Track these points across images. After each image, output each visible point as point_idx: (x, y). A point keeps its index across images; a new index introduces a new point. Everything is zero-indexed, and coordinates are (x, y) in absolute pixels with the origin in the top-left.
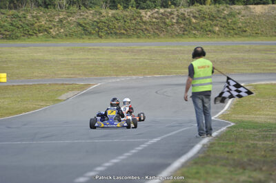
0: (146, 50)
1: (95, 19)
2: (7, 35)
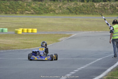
0: (96, 20)
1: (75, 6)
2: (38, 12)
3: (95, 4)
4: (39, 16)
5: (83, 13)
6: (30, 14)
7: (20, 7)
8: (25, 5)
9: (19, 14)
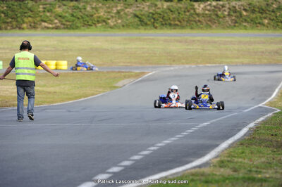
0: (198, 41)
1: (151, 11)
2: (68, 25)
3: (196, 5)
4: (72, 32)
5: (170, 25)
6: (53, 28)
7: (30, 13)
8: (41, 9)
9: (28, 28)
